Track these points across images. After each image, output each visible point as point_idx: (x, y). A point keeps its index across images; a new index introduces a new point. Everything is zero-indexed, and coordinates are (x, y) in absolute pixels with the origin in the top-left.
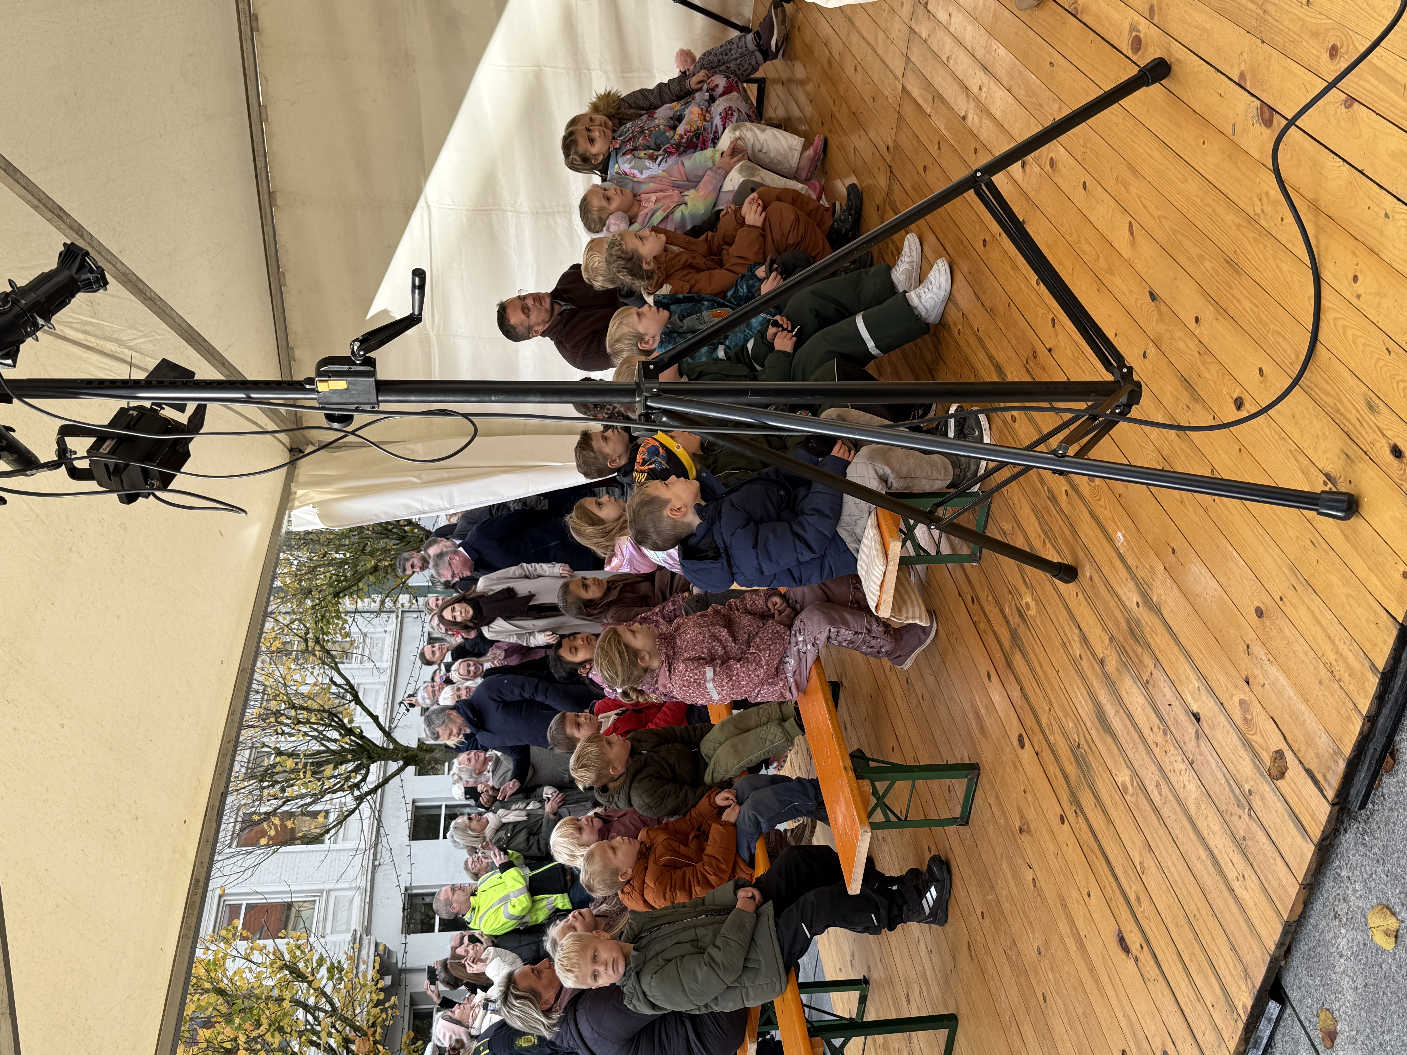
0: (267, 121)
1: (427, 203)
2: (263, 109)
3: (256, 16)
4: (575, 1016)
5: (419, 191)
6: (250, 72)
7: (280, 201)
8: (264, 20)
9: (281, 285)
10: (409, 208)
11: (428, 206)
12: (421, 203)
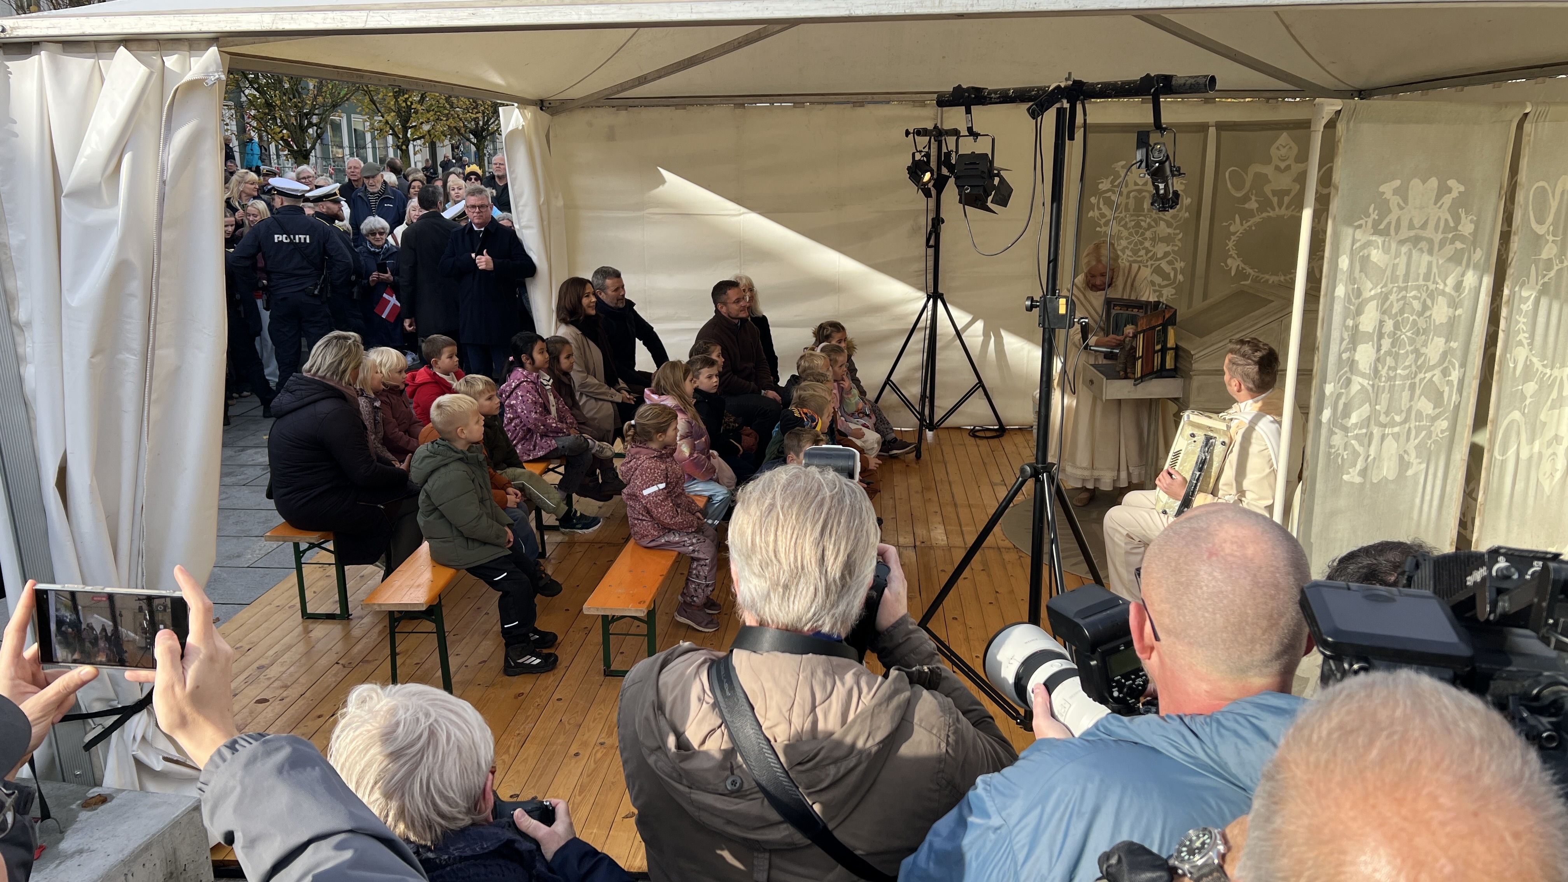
0: (794, 107)
1: (743, 213)
2: (801, 105)
3: (863, 106)
4: (328, 398)
5: (752, 208)
6: (826, 99)
7: (738, 111)
8: (860, 110)
9: (677, 106)
10: (738, 200)
11: (740, 214)
12: (743, 210)
